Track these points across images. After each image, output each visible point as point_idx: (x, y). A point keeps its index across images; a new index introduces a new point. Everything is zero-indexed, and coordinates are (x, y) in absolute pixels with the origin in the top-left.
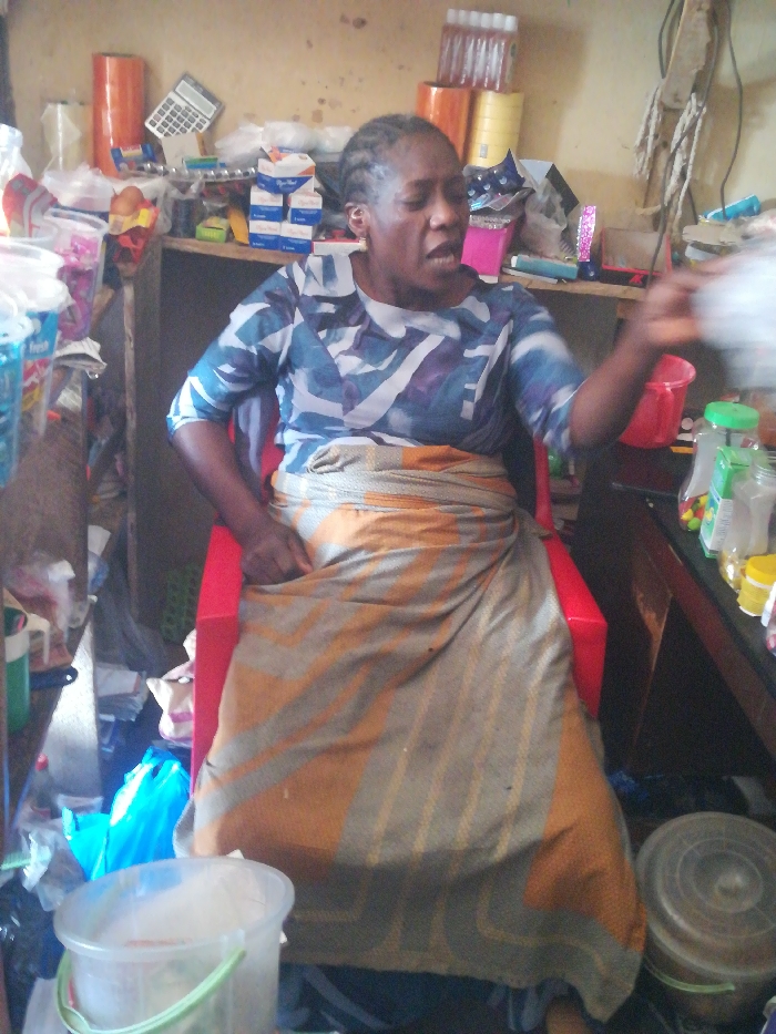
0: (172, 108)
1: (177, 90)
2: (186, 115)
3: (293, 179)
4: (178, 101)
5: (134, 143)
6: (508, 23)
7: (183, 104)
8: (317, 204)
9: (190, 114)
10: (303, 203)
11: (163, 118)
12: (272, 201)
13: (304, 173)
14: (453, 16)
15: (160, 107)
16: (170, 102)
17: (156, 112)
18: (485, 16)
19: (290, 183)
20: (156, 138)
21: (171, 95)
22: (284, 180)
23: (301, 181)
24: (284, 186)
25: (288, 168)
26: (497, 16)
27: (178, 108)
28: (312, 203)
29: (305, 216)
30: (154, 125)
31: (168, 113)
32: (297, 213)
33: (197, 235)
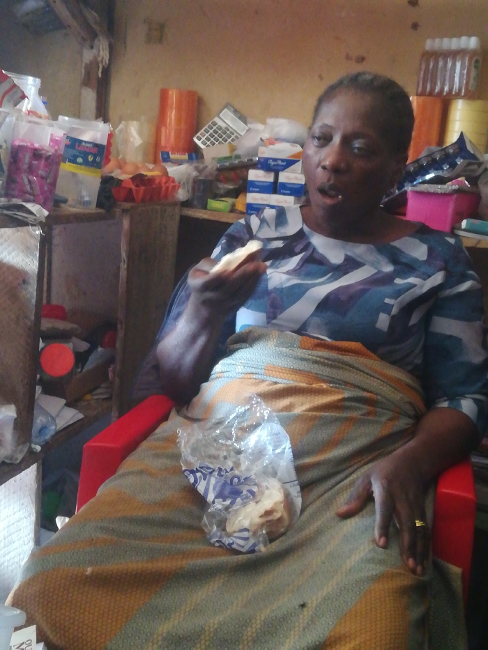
0: (215, 128)
1: (221, 115)
2: (225, 133)
3: (283, 160)
4: (220, 123)
5: (183, 151)
6: (472, 43)
7: (223, 125)
8: (301, 180)
9: (228, 132)
10: (289, 179)
11: (207, 135)
12: (265, 177)
13: (293, 156)
14: (430, 44)
15: (206, 127)
16: (215, 124)
17: (202, 131)
18: (454, 40)
19: (280, 163)
20: (200, 148)
21: (216, 120)
22: (275, 160)
23: (289, 163)
24: (274, 165)
25: (279, 151)
26: (464, 39)
27: (220, 128)
28: (296, 178)
29: (291, 189)
30: (199, 139)
31: (211, 131)
32: (284, 186)
33: (208, 207)
